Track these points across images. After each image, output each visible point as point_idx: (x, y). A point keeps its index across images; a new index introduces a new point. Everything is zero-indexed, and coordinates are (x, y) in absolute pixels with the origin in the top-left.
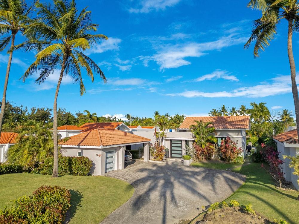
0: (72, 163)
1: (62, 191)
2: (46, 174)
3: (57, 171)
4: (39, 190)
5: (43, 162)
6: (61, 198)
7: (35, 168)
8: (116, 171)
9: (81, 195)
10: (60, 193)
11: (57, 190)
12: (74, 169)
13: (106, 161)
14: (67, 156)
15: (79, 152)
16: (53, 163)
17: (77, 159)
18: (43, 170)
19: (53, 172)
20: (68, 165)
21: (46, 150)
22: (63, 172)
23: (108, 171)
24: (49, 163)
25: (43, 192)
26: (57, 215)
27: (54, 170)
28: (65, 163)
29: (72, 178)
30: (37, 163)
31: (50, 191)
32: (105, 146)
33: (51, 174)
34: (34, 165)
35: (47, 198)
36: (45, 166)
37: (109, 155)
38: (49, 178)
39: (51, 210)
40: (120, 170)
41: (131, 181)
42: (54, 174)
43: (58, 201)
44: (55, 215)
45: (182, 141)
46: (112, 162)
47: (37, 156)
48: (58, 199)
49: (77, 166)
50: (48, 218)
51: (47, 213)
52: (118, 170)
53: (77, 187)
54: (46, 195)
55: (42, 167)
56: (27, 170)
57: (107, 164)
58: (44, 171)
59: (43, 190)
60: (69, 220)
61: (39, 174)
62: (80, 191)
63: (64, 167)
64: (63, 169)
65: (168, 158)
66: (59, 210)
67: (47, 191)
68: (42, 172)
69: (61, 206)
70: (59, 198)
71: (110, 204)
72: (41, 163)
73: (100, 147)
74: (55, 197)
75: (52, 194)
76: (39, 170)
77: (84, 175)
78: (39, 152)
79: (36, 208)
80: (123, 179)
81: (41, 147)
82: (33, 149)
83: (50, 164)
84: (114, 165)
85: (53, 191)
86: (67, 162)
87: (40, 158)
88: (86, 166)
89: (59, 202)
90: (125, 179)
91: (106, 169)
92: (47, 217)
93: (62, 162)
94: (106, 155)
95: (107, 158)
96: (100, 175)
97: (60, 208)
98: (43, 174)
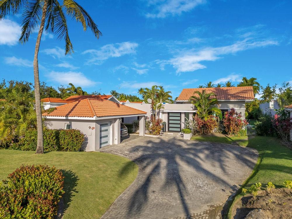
0: (60, 137)
1: (51, 172)
2: (28, 150)
3: (42, 145)
4: (17, 171)
5: (24, 137)
6: (51, 182)
7: (14, 143)
8: (111, 146)
9: (76, 176)
10: (48, 174)
11: (43, 171)
12: (63, 144)
13: (101, 135)
14: (53, 129)
15: (67, 125)
16: (36, 137)
17: (66, 133)
18: (24, 145)
19: (38, 148)
20: (55, 139)
21: (27, 122)
22: (49, 147)
23: (102, 146)
24: (31, 137)
25: (24, 174)
26: (46, 208)
27: (38, 145)
28: (51, 137)
29: (61, 155)
30: (16, 137)
31: (34, 173)
32: (99, 117)
33: (34, 150)
34: (13, 140)
35: (30, 182)
36: (26, 140)
37: (103, 128)
38: (32, 154)
39: (36, 201)
40: (116, 145)
41: (132, 157)
42: (38, 150)
43: (46, 186)
44: (43, 208)
45: (181, 113)
46: (107, 136)
47: (16, 129)
48: (45, 183)
49: (66, 141)
50: (32, 214)
51: (30, 206)
52: (114, 145)
53: (70, 166)
54: (28, 179)
55: (23, 142)
56: (4, 146)
57: (101, 138)
58: (26, 146)
59: (23, 171)
60: (63, 212)
61: (20, 150)
62: (73, 171)
63: (51, 141)
64: (49, 144)
65: (165, 132)
66: (49, 200)
67: (29, 172)
68: (23, 148)
69: (51, 195)
70: (47, 182)
71: (113, 186)
72: (21, 138)
73: (94, 118)
74: (42, 182)
75: (38, 177)
76: (20, 145)
77: (75, 150)
78: (18, 124)
79: (13, 200)
80: (122, 155)
81: (20, 119)
82: (10, 120)
83: (33, 138)
84: (109, 139)
85: (38, 173)
86: (54, 136)
87: (20, 131)
88: (77, 140)
89: (47, 188)
90: (124, 155)
91: (101, 144)
92: (31, 212)
93: (48, 136)
94: (101, 129)
95: (101, 131)
96: (94, 151)
97: (50, 198)
98: (24, 150)
